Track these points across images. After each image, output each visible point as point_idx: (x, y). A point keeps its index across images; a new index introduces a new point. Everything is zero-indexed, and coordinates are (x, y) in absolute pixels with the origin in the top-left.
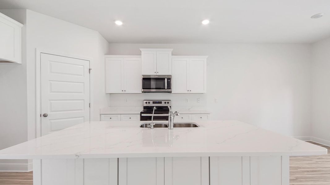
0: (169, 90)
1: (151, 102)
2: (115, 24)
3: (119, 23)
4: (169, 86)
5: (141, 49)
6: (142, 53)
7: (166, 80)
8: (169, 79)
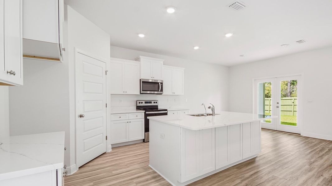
2: (138, 36)
3: (141, 36)
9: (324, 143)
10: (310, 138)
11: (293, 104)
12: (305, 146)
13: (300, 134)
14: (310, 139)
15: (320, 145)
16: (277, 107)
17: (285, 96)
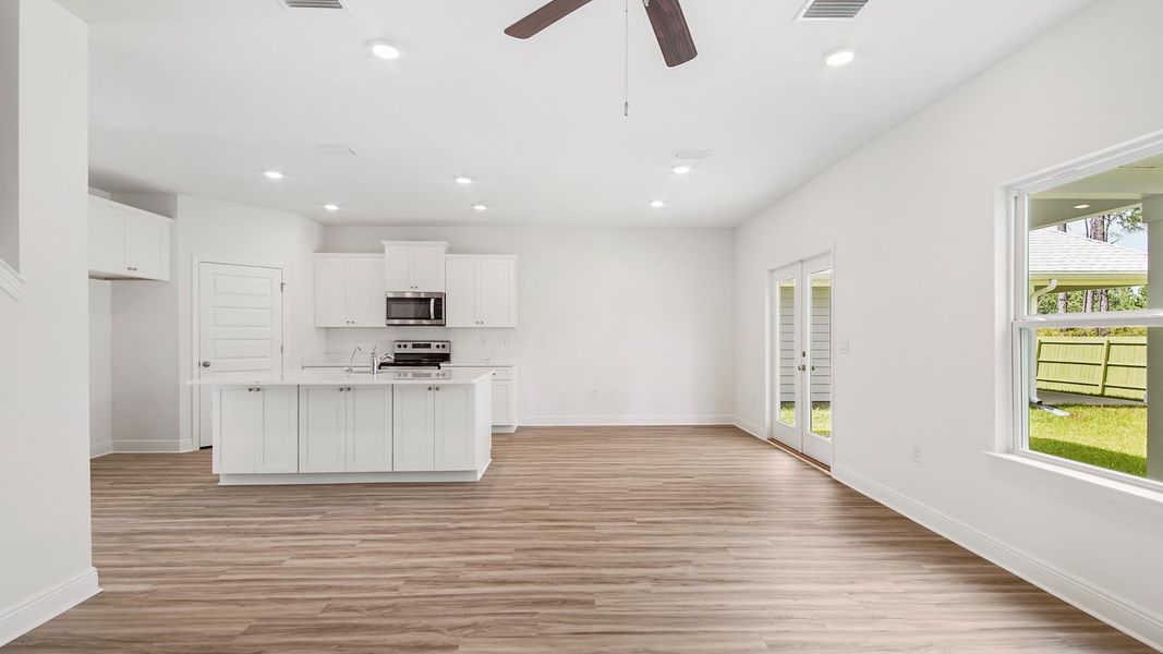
0: (439, 322)
1: (410, 345)
4: (439, 314)
5: (384, 242)
6: (388, 249)
7: (432, 301)
8: (439, 302)
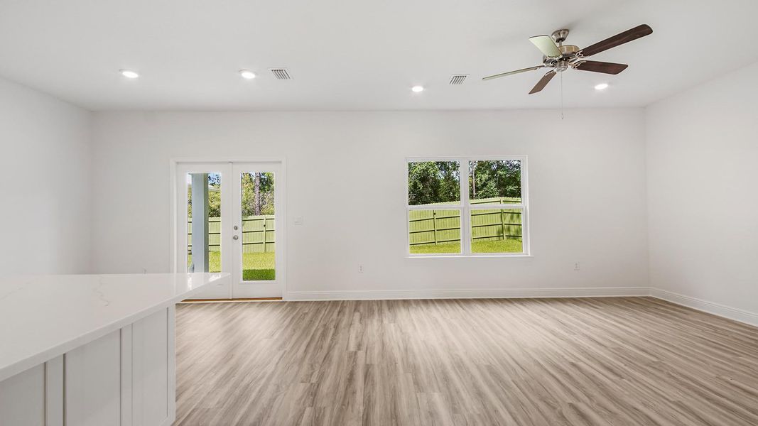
9: (323, 312)
10: (299, 304)
11: (264, 229)
12: (294, 330)
13: (281, 298)
14: (299, 306)
15: (320, 319)
16: (234, 238)
17: (250, 213)
